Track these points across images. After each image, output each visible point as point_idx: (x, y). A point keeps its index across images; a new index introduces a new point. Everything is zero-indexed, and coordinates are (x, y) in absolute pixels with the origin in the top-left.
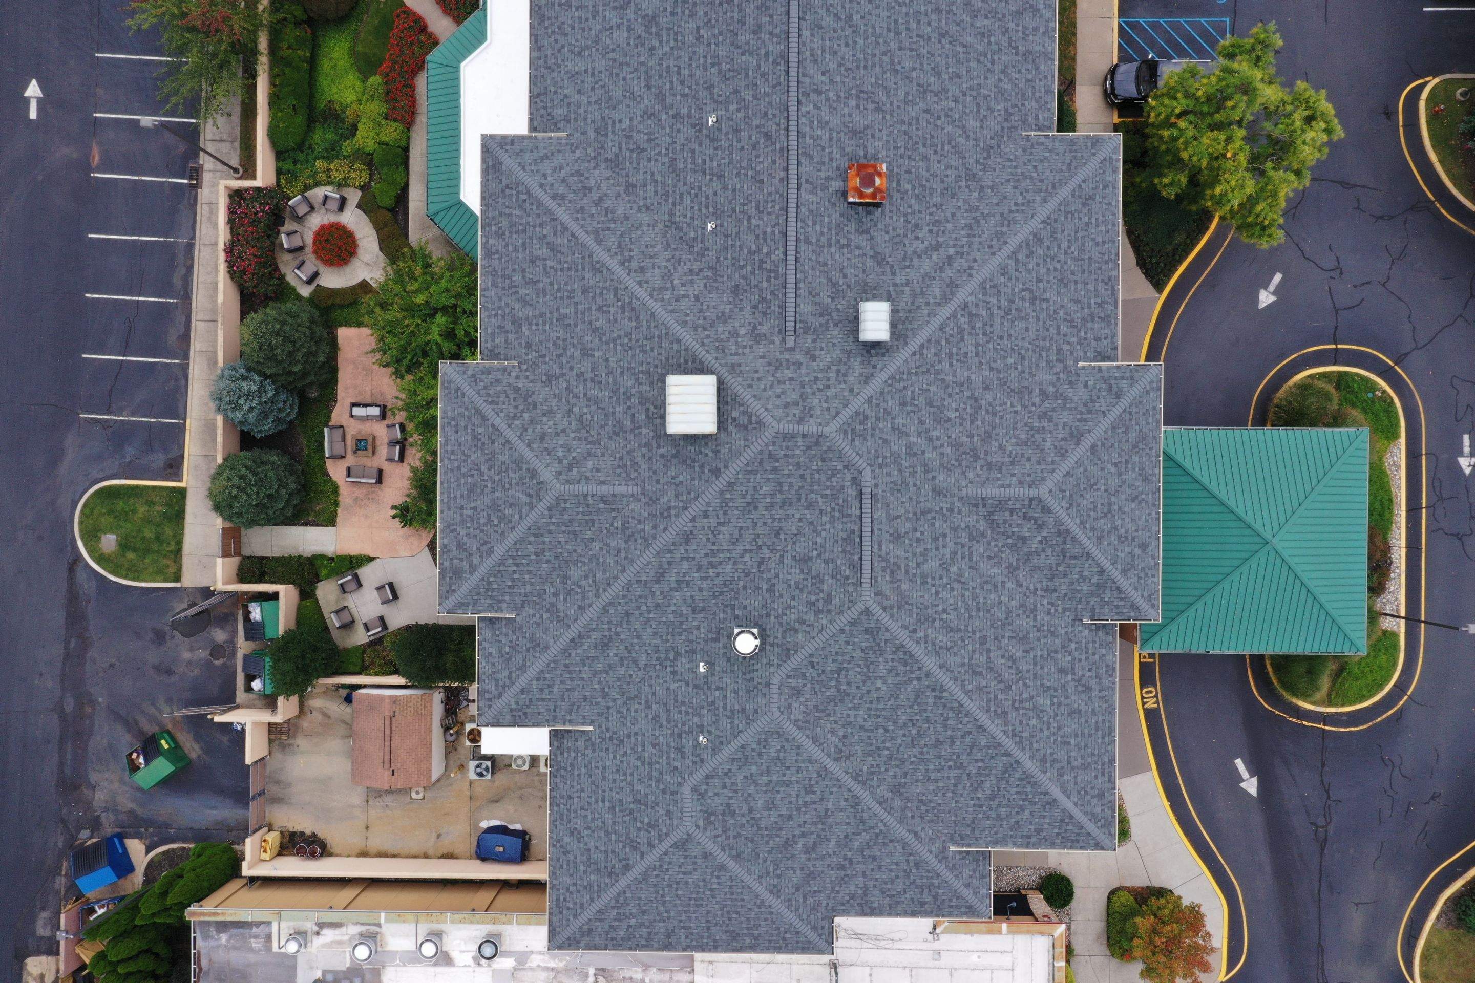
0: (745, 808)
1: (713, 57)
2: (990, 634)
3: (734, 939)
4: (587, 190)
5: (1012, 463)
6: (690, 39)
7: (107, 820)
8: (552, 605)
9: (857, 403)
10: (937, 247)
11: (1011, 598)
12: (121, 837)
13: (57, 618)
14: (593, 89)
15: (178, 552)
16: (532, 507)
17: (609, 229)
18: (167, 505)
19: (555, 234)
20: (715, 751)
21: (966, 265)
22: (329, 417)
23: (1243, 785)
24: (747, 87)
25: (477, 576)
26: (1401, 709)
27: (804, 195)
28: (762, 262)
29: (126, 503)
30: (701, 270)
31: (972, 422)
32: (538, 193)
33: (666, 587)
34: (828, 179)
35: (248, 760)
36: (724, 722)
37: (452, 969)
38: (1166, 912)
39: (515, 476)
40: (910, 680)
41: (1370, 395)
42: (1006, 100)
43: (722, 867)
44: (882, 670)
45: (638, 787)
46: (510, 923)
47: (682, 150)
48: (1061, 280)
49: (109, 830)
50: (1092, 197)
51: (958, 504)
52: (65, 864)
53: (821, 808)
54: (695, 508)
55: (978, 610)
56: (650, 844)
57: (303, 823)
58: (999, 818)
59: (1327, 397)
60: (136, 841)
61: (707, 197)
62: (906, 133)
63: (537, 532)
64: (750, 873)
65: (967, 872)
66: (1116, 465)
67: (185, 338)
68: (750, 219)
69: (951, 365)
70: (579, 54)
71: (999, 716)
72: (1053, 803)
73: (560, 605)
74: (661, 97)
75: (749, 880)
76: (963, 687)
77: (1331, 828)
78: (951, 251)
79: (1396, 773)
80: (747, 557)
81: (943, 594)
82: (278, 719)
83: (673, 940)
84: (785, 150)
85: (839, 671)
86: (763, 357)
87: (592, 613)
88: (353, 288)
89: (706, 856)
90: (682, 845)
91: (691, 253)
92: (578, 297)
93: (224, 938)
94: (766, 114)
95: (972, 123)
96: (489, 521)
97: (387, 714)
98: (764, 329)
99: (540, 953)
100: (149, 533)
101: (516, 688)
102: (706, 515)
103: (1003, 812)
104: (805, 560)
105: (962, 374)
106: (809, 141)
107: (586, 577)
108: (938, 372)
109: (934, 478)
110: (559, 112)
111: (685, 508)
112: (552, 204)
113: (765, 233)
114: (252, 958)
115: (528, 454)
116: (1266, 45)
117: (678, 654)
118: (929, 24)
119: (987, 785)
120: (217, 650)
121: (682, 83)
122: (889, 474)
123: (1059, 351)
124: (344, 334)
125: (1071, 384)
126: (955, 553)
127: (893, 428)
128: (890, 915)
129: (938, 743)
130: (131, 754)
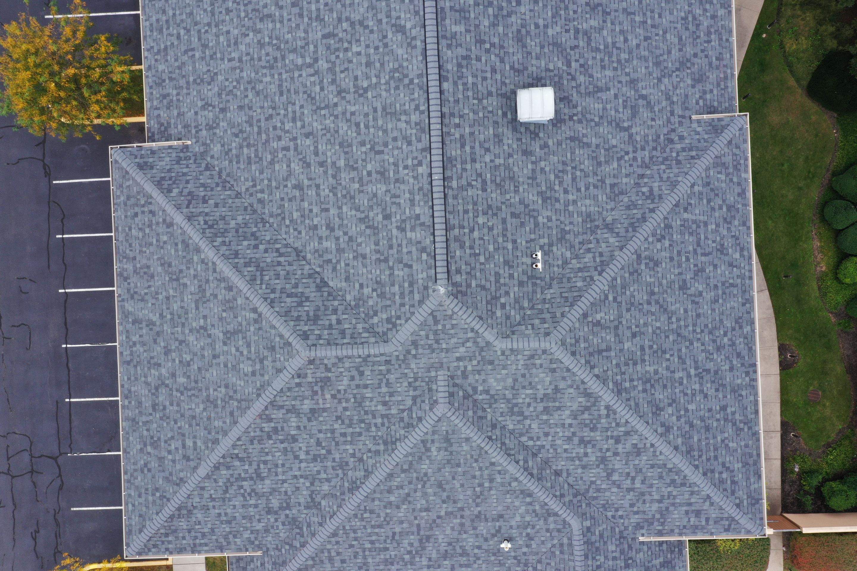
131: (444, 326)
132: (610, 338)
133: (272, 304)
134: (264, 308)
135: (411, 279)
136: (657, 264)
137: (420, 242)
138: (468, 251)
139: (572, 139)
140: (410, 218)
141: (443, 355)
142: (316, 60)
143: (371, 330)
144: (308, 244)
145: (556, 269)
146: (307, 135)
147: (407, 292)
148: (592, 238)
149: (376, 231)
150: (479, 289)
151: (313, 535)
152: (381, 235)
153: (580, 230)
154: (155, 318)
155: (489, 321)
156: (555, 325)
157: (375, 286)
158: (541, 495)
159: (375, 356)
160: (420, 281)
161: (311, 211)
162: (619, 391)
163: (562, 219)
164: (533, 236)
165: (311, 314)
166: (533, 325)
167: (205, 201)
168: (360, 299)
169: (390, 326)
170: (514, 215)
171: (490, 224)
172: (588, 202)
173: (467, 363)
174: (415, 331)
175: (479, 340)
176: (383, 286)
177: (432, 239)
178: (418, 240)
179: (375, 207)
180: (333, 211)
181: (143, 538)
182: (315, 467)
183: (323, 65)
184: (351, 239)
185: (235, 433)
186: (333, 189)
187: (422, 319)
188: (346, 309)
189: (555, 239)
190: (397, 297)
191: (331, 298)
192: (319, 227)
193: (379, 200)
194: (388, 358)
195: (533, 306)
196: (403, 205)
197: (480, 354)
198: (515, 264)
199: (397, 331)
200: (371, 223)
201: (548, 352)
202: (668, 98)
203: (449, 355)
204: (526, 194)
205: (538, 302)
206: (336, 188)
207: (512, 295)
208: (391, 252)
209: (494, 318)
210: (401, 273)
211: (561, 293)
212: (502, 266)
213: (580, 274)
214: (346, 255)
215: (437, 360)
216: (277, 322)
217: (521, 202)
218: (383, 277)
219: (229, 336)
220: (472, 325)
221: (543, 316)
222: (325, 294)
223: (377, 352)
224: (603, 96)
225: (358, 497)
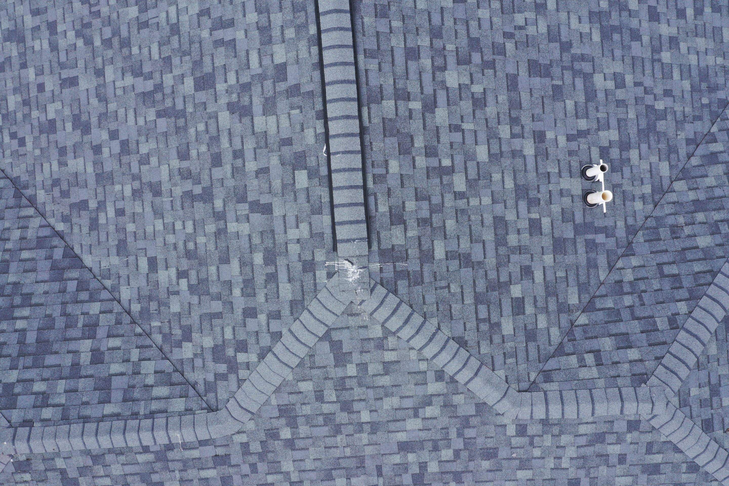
131: (363, 367)
135: (269, 243)
137: (288, 142)
138: (421, 161)
140: (262, 77)
141: (365, 437)
143: (176, 378)
144: (38, 167)
145: (638, 205)
147: (260, 279)
148: (714, 129)
149: (181, 122)
150: (454, 265)
152: (192, 131)
153: (688, 110)
155: (485, 349)
156: (658, 351)
157: (185, 264)
159: (186, 446)
160: (294, 249)
161: (41, 87)
163: (648, 82)
164: (583, 124)
165: (31, 338)
166: (597, 353)
168: (150, 298)
169: (222, 368)
170: (535, 68)
171: (477, 89)
172: (701, 43)
173: (425, 456)
174: (285, 383)
175: (458, 399)
176: (203, 263)
177: (320, 130)
178: (285, 135)
179: (176, 61)
180: (86, 83)
184: (125, 147)
186: (84, 29)
187: (302, 352)
188: (118, 322)
189: (633, 131)
190: (237, 292)
191: (84, 296)
192: (59, 124)
193: (185, 40)
194: (221, 451)
195: (591, 302)
196: (241, 46)
197: (460, 434)
198: (543, 196)
199: (240, 382)
200: (168, 103)
201: (643, 426)
203: (380, 436)
204: (563, 15)
205: (603, 290)
206: (88, 25)
207: (538, 275)
208: (217, 173)
209: (497, 339)
210: (245, 229)
211: (660, 265)
212: (511, 202)
213: (700, 217)
214: (118, 187)
215: (348, 451)
217: (553, 35)
218: (201, 240)
220: (440, 361)
221: (622, 328)
222: (72, 286)
223: (190, 437)
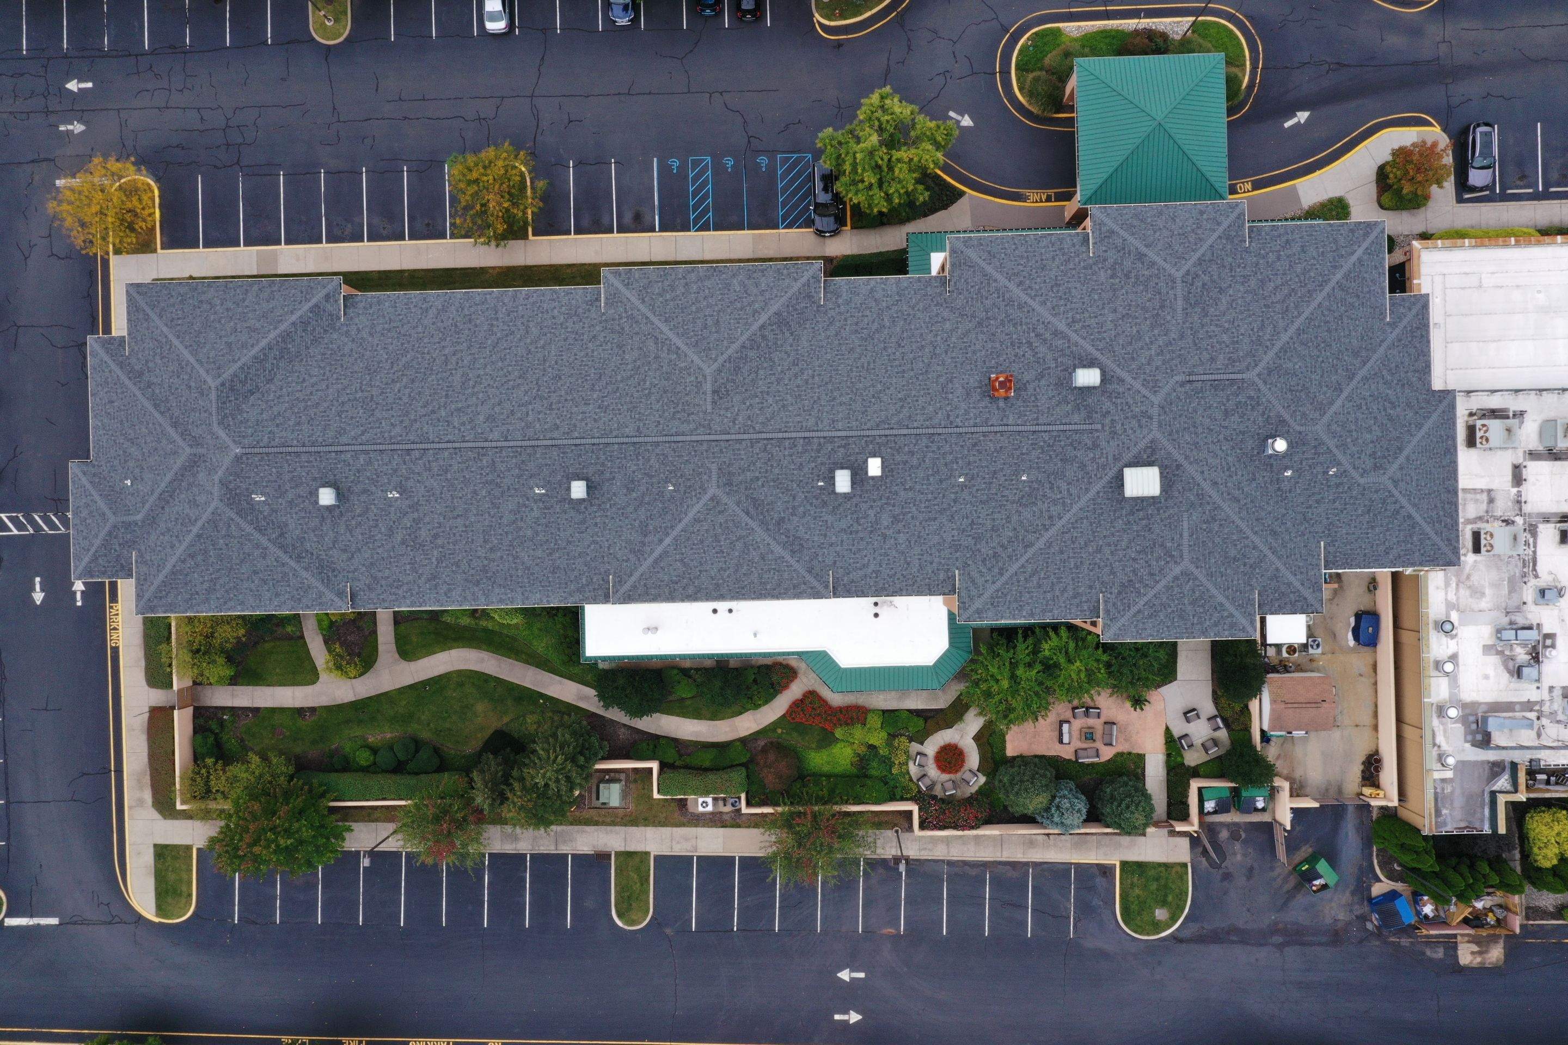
0: (1371, 445)
1: (923, 480)
2: (1262, 302)
3: (1449, 450)
4: (995, 555)
5: (1160, 293)
6: (910, 494)
7: (1358, 910)
8: (1251, 567)
9: (1137, 385)
10: (1030, 343)
11: (1239, 291)
12: (1370, 899)
13: (1216, 950)
14: (931, 554)
15: (1166, 866)
16: (1196, 578)
17: (1023, 540)
18: (1133, 874)
19: (1025, 572)
20: (1339, 464)
21: (1042, 326)
22: (1069, 760)
23: (1302, 122)
24: (944, 458)
25: (1236, 613)
26: (1245, 16)
27: (1010, 423)
28: (1049, 446)
29: (1133, 903)
30: (1050, 482)
31: (1137, 318)
32: (999, 584)
33: (1242, 496)
34: (998, 408)
35: (1316, 805)
36: (1322, 459)
37: (1460, 654)
38: (1398, 173)
39: (1176, 590)
40: (1295, 348)
41: (1031, 49)
42: (930, 306)
43: (1408, 458)
44: (1290, 365)
45: (1360, 512)
46: (1427, 614)
47: (976, 497)
48: (1043, 269)
49: (1366, 908)
50: (989, 252)
51: (1187, 324)
52: (1392, 939)
53: (1370, 399)
54: (1199, 478)
55: (1249, 310)
56: (1395, 503)
57: (1355, 771)
58: (1369, 292)
59: (1036, 80)
60: (1373, 889)
61: (1006, 480)
62: (962, 364)
63: (1210, 575)
64: (1409, 442)
65: (1402, 310)
66: (1155, 232)
67: (1014, 865)
68: (1023, 454)
69: (1105, 332)
70: (908, 564)
71: (1311, 295)
72: (1360, 260)
73: (1252, 561)
74: (942, 512)
75: (1415, 441)
76: (1296, 317)
77: (1328, 60)
78: (1032, 335)
79: (1290, 18)
80: (1224, 448)
81: (1242, 331)
82: (1286, 785)
83: (1451, 488)
84: (985, 434)
85: (1291, 391)
86: (1108, 442)
87: (1257, 540)
88: (979, 746)
89: (1401, 468)
90: (1396, 483)
91: (1038, 489)
92: (1065, 556)
93: (1444, 812)
94: (962, 446)
95: (948, 326)
96: (1203, 606)
97: (1283, 706)
98: (1090, 443)
99: (1446, 594)
100: (1154, 886)
101: (1301, 588)
102: (1202, 472)
103: (1366, 290)
104: (1226, 413)
105: (1109, 325)
106: (978, 420)
107: (1236, 545)
108: (1111, 340)
109: (1174, 339)
110: (942, 576)
111: (1198, 485)
112: (1007, 576)
113: (1032, 444)
114: (1458, 792)
115: (1163, 583)
116: (832, 138)
117: (1279, 489)
118: (894, 353)
119: (1351, 300)
120: (1235, 836)
121: (936, 498)
122: (1176, 366)
123: (1085, 268)
124: (1010, 752)
125: (1105, 260)
126: (1217, 325)
127: (1149, 364)
128: (1429, 356)
129: (1329, 331)
130: (1314, 892)
131: (224, 452)
132: (223, 533)
133: (242, 368)
134: (239, 364)
135: (246, 436)
136: (264, 558)
137: (262, 441)
138: (258, 464)
139: (323, 516)
140: (274, 437)
141: (213, 452)
142: (362, 391)
143: (225, 416)
144: (274, 385)
146: (327, 387)
147: (240, 434)
148: (275, 526)
149: (272, 420)
150: (241, 469)
151: (135, 384)
152: (270, 422)
154: (246, 303)
155: (227, 473)
156: (227, 505)
157: (246, 419)
158: (152, 500)
159: (212, 419)
160: (244, 441)
161: (290, 387)
162: (199, 536)
163: (283, 511)
164: (271, 496)
165: (235, 388)
166: (226, 494)
167: (304, 331)
168: (241, 411)
169: (226, 426)
170: (280, 486)
171: (273, 475)
173: (209, 463)
174: (222, 438)
175: (219, 469)
176: (246, 423)
179: (284, 420)
180: (287, 399)
181: (135, 295)
182: (166, 386)
183: (359, 394)
184: (271, 407)
185: (181, 347)
186: (298, 399)
187: (227, 442)
188: (237, 405)
189: (272, 507)
190: (239, 430)
191: (244, 397)
192: (281, 391)
193: (287, 422)
194: (211, 425)
196: (281, 433)
197: (213, 469)
199: (223, 430)
200: (277, 418)
201: (213, 501)
202: (356, 570)
203: (213, 454)
208: (261, 427)
209: (229, 476)
210: (250, 432)
211: (244, 509)
212: (254, 480)
213: (255, 519)
214: (264, 405)
215: (210, 448)
216: (231, 371)
217: (287, 490)
218: (250, 423)
219: (229, 345)
220: (225, 465)
221: (231, 500)
222: (246, 394)
223: (214, 420)
224: (348, 534)
225: (151, 409)
